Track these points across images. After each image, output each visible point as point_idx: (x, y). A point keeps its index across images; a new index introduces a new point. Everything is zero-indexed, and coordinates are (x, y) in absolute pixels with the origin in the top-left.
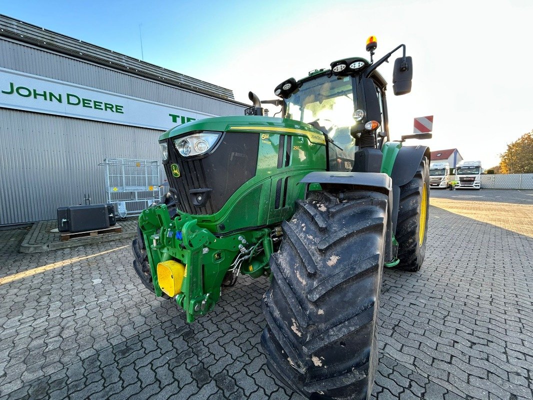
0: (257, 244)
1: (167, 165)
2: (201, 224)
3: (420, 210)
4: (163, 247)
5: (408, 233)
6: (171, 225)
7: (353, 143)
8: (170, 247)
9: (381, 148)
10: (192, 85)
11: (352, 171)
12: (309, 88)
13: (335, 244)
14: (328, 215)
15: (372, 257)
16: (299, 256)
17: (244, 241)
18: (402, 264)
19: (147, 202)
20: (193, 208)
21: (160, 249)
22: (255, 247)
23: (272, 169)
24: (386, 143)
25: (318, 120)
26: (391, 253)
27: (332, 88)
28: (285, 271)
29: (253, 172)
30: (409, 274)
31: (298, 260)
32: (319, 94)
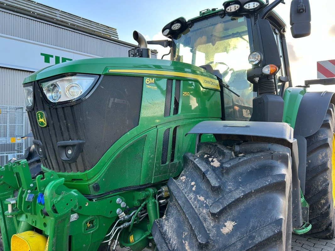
0: (140, 208)
1: (32, 112)
2: (70, 184)
3: (331, 165)
4: (21, 214)
5: (320, 192)
6: (32, 185)
7: (250, 88)
8: (29, 214)
9: (282, 94)
10: (70, 22)
11: (251, 120)
12: (200, 29)
13: (230, 206)
14: (221, 172)
15: (274, 223)
16: (188, 222)
17: (123, 204)
18: (315, 231)
19: (7, 157)
20: (61, 164)
21: (16, 216)
22: (137, 211)
23: (159, 118)
24: (288, 89)
25: (212, 63)
26: (301, 217)
27: (226, 29)
28: (171, 242)
29: (136, 120)
30: (324, 242)
31: (186, 228)
32: (212, 35)
